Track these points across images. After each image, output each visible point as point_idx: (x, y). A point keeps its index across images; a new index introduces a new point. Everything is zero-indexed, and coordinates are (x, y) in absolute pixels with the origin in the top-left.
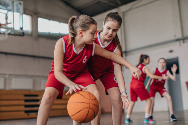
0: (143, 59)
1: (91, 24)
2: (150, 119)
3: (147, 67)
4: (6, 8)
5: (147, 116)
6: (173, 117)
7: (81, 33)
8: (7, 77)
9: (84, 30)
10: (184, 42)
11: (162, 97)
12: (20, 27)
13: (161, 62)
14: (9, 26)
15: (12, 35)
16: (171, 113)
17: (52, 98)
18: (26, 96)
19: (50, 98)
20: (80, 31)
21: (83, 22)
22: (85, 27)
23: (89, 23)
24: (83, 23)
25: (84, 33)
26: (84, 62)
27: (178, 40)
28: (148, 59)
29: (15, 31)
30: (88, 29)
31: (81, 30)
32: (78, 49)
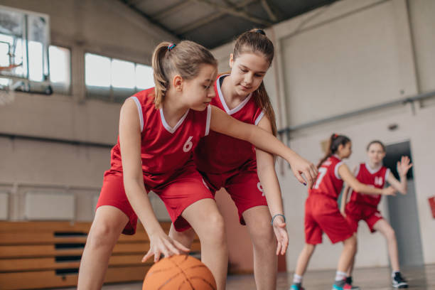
0: (337, 144)
1: (204, 64)
2: (346, 285)
3: (345, 164)
4: (11, 29)
5: (340, 276)
6: (399, 277)
7: (179, 83)
8: (14, 190)
9: (185, 78)
10: (422, 106)
11: (373, 231)
12: (43, 74)
13: (373, 152)
14: (19, 71)
15: (25, 91)
16: (395, 269)
17: (111, 232)
18: (57, 234)
19: (107, 231)
20: (178, 80)
21: (186, 60)
22: (188, 70)
23: (198, 62)
24: (185, 62)
25: (185, 84)
26: (185, 150)
27: (410, 101)
28: (347, 146)
29: (29, 83)
30: (196, 75)
31: (179, 76)
32: (173, 122)
